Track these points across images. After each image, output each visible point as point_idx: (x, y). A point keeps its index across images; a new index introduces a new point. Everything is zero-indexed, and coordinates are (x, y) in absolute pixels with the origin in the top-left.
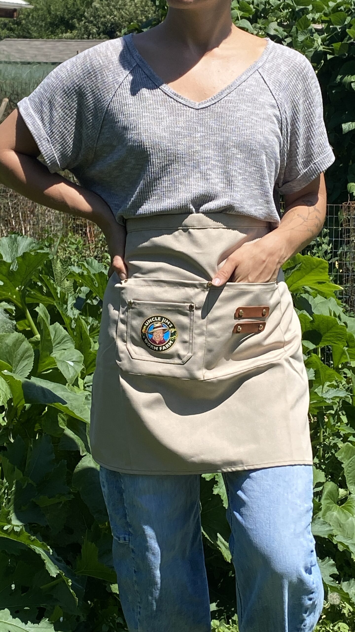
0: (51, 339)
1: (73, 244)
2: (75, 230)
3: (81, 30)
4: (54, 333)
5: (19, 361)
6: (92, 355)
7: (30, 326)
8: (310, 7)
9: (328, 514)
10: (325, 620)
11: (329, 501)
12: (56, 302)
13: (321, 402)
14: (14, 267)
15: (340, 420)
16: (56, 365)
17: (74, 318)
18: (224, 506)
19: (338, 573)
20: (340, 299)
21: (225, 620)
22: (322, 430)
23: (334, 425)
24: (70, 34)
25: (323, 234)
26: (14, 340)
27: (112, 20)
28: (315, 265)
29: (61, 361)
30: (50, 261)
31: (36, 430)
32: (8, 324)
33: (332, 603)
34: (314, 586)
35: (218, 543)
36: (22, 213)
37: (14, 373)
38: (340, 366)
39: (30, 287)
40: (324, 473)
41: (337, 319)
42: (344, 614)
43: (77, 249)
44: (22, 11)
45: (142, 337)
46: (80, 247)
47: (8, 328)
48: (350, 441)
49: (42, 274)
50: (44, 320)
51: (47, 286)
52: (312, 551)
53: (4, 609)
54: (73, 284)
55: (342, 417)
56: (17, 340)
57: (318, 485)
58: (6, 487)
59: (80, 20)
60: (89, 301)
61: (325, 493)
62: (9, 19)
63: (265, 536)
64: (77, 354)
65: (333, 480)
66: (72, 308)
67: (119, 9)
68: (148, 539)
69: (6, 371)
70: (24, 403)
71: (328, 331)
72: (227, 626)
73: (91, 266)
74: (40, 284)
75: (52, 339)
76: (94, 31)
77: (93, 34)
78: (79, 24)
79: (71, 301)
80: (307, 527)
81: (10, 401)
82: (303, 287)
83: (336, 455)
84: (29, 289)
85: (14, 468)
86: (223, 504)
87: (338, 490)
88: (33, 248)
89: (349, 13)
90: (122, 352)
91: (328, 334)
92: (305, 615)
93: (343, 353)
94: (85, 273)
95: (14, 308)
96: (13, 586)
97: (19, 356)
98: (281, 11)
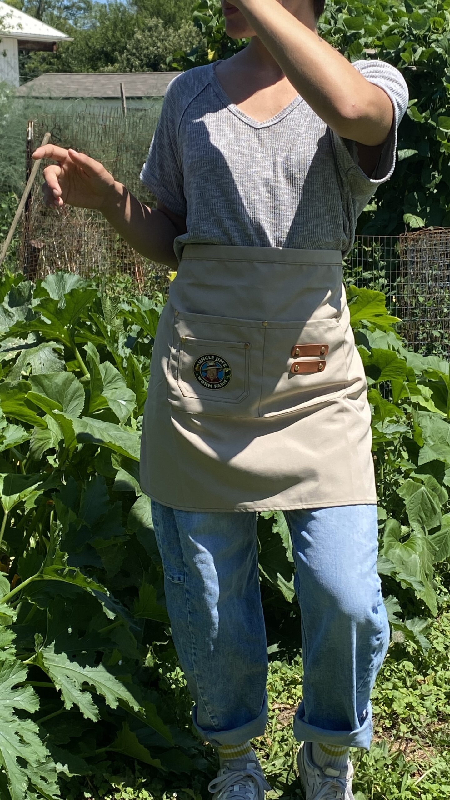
0: (101, 378)
1: (122, 283)
2: (124, 269)
3: (123, 63)
4: (105, 372)
5: (70, 401)
6: (145, 394)
7: (80, 367)
8: (362, 32)
9: (390, 552)
10: (389, 659)
11: (391, 539)
12: (107, 341)
13: (381, 438)
14: (62, 305)
15: (400, 456)
16: (108, 405)
17: (126, 357)
18: (284, 545)
19: (401, 611)
20: (399, 333)
21: (287, 661)
22: (383, 467)
23: (395, 461)
24: (112, 68)
25: (380, 267)
26: (64, 379)
27: (156, 52)
28: (371, 298)
29: (112, 400)
30: (99, 298)
31: (88, 472)
32: (57, 364)
33: (396, 642)
34: (382, 626)
35: (279, 582)
36: (67, 253)
37: (65, 412)
38: (400, 402)
39: (78, 325)
40: (385, 510)
41: (397, 353)
42: (409, 652)
43: (126, 288)
44: (62, 45)
45: (195, 374)
46: (129, 286)
47: (57, 368)
48: (411, 478)
49: (91, 312)
50: (93, 359)
51: (96, 325)
52: (379, 591)
53: (61, 653)
54: (124, 322)
55: (403, 453)
56: (67, 379)
57: (380, 522)
58: (60, 530)
59: (121, 53)
60: (140, 340)
61: (387, 530)
62: (48, 52)
63: (331, 577)
64: (130, 393)
65: (394, 517)
66: (123, 347)
67: (163, 40)
68: (205, 579)
69: (56, 410)
70: (76, 443)
71: (387, 365)
72: (290, 667)
73: (142, 304)
74: (89, 323)
75: (103, 379)
76: (137, 63)
77: (135, 67)
78: (121, 57)
79: (122, 340)
80: (373, 567)
81: (61, 443)
82: (361, 321)
83: (397, 491)
84: (77, 328)
85: (68, 510)
86: (283, 543)
87: (400, 527)
88: (81, 285)
89: (403, 36)
90: (174, 390)
91: (387, 369)
92: (373, 656)
93: (403, 388)
94: (136, 310)
95: (63, 348)
96: (70, 630)
97: (69, 396)
98: (332, 36)
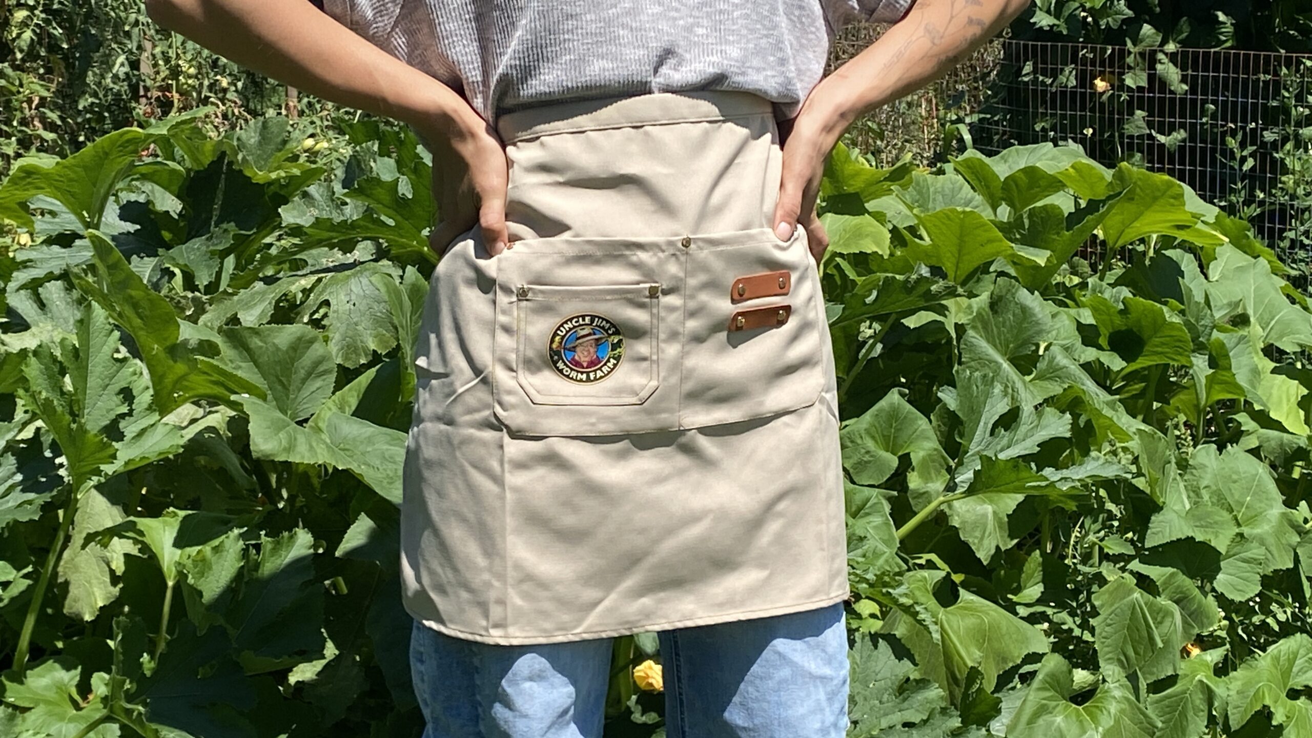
11: (1048, 694)
26: (292, 338)
28: (1159, 190)
45: (552, 357)
48: (1128, 571)
56: (299, 339)
61: (1040, 676)
71: (1155, 333)
87: (1071, 671)
90: (510, 392)
91: (1157, 340)
